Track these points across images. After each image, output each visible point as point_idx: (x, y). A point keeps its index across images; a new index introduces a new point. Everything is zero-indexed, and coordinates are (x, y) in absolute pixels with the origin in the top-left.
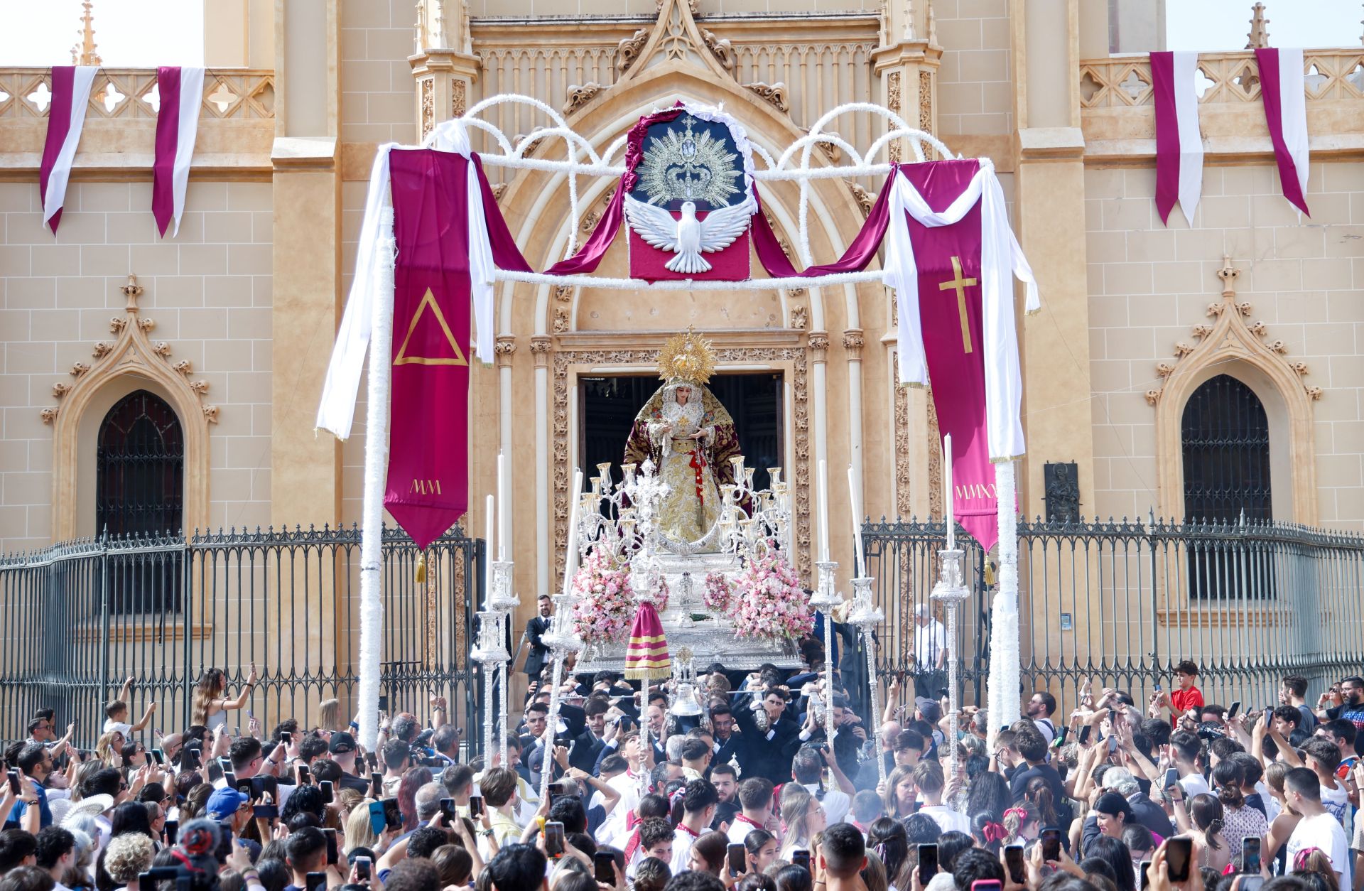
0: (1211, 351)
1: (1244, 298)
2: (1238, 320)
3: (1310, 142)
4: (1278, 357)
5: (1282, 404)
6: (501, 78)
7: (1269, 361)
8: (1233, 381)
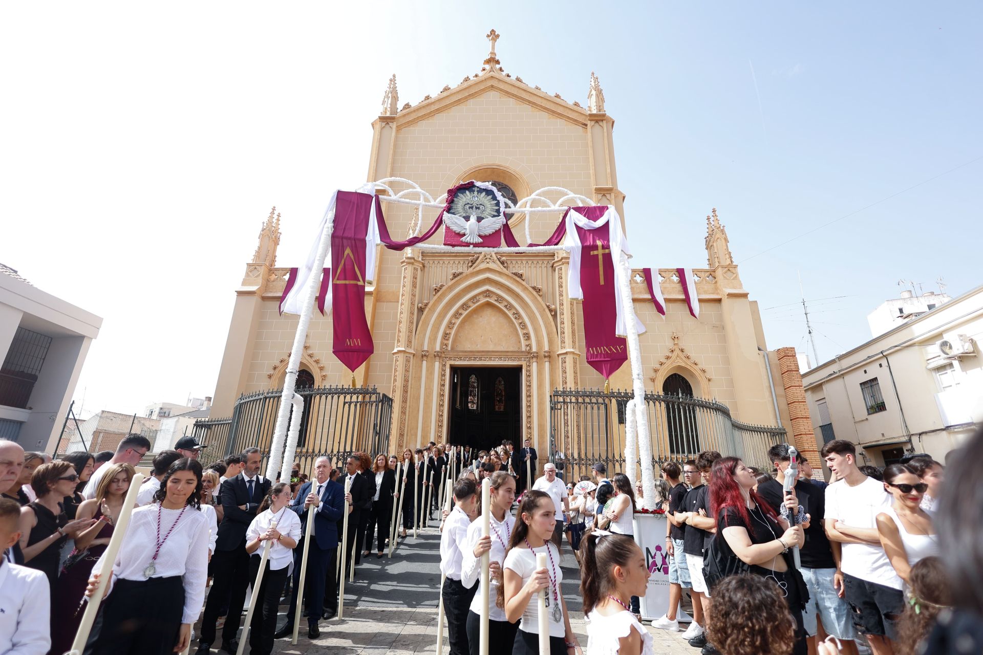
0: (672, 364)
1: (682, 345)
2: (680, 353)
3: (698, 296)
4: (695, 366)
5: (698, 382)
6: (430, 269)
7: (692, 367)
8: (679, 375)
